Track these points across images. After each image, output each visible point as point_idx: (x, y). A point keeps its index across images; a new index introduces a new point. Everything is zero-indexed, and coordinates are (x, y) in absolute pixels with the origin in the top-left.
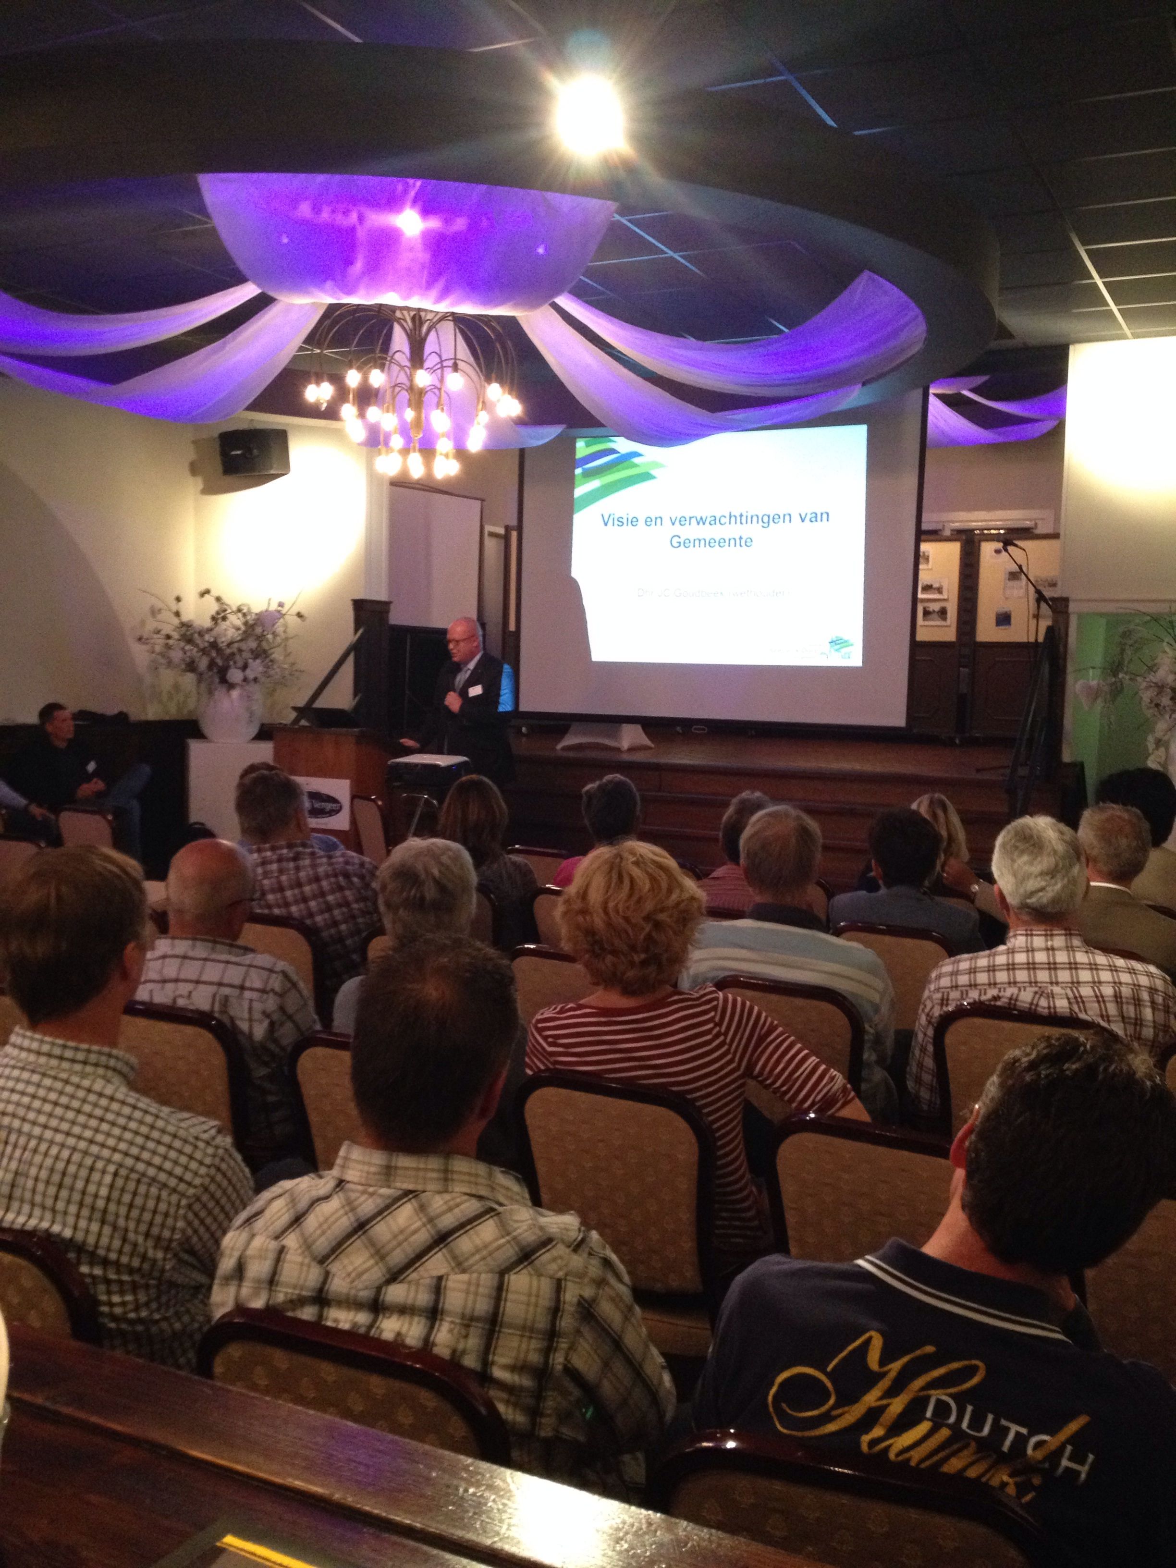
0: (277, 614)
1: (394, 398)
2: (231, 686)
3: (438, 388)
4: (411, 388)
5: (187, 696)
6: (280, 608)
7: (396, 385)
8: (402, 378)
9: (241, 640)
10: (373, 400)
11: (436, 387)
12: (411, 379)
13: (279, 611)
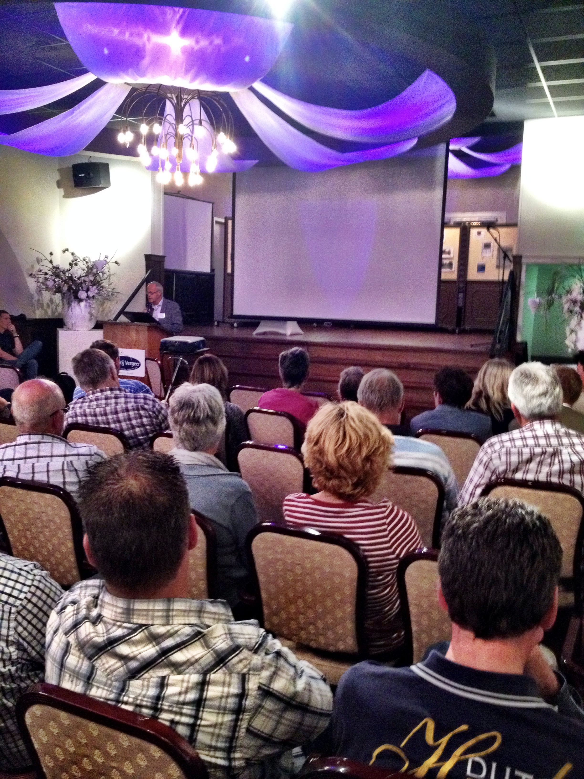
0: (105, 262)
1: (167, 141)
2: (80, 300)
3: (191, 136)
4: (176, 135)
5: (57, 306)
6: (106, 259)
7: (168, 134)
8: (171, 130)
9: (86, 276)
10: (155, 142)
11: (190, 135)
12: (176, 129)
13: (105, 261)
